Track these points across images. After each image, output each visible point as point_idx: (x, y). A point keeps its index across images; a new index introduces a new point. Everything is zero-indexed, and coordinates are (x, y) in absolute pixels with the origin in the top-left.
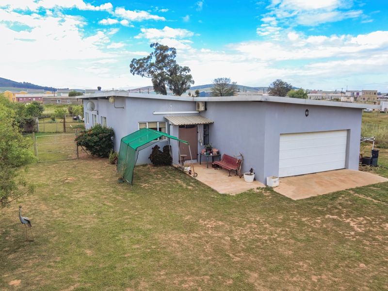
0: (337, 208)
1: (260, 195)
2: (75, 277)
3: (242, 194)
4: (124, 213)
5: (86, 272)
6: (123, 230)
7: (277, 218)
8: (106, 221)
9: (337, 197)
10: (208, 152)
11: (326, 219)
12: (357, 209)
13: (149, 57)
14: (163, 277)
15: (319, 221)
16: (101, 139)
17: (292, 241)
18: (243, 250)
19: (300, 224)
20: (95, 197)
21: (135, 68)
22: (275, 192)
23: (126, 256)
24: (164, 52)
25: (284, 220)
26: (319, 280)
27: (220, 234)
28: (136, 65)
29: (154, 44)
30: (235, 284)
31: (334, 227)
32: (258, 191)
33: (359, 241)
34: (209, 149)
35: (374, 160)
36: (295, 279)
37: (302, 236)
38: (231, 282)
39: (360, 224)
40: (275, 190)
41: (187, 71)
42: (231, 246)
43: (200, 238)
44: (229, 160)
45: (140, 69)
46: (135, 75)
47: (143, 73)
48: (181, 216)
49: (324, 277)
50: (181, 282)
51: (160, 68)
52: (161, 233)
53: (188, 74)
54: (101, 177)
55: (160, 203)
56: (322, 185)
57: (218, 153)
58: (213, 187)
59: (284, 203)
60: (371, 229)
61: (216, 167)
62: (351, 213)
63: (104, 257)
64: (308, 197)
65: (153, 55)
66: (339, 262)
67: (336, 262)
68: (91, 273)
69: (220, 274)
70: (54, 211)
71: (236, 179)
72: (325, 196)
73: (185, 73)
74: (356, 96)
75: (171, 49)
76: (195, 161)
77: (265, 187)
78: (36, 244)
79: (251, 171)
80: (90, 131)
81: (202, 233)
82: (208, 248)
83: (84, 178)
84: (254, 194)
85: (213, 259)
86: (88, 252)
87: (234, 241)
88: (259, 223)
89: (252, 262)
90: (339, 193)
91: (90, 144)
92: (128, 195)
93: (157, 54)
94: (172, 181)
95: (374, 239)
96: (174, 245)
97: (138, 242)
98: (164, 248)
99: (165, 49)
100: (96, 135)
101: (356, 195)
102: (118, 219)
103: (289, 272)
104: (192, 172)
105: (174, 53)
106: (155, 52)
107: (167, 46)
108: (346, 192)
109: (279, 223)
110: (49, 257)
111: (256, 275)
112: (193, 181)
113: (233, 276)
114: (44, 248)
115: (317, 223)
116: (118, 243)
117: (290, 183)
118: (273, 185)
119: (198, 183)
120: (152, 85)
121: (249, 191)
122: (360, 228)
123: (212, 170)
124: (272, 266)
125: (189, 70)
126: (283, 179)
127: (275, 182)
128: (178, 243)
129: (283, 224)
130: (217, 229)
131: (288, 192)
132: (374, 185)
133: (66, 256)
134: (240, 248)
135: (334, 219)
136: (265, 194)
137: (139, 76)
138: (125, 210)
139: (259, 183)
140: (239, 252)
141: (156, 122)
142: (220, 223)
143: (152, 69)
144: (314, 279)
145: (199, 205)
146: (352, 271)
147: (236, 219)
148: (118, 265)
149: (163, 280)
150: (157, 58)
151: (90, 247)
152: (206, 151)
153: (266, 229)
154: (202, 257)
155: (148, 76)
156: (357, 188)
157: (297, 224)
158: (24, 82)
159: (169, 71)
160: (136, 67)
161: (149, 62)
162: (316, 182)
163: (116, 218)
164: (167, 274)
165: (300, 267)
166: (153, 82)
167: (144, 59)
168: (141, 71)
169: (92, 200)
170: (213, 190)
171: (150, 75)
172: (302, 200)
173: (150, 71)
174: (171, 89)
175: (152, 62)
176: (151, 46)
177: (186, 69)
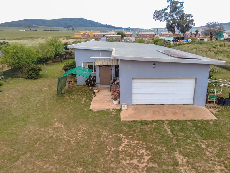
3: (100, 111)
9: (148, 124)
13: (166, 9)
21: (156, 16)
24: (176, 5)
28: (156, 14)
32: (113, 109)
34: (115, 80)
35: (227, 100)
41: (190, 17)
45: (159, 17)
46: (157, 20)
47: (161, 19)
51: (172, 16)
53: (191, 19)
64: (132, 120)
65: (169, 8)
72: (142, 121)
75: (180, 3)
77: (119, 109)
84: (107, 112)
90: (156, 121)
93: (171, 7)
99: (177, 3)
101: (165, 125)
105: (182, 5)
106: (170, 5)
107: (178, 1)
108: (162, 122)
117: (135, 109)
120: (166, 27)
125: (192, 16)
127: (124, 107)
131: (126, 114)
136: (112, 113)
137: (159, 21)
139: (120, 105)
141: (93, 62)
143: (167, 17)
150: (171, 9)
155: (165, 21)
156: (176, 121)
158: (107, 24)
159: (179, 17)
161: (165, 12)
162: (154, 111)
166: (166, 25)
167: (163, 10)
168: (160, 18)
170: (90, 106)
171: (166, 20)
173: (165, 18)
174: (178, 29)
175: (167, 12)
176: (168, 2)
177: (190, 16)
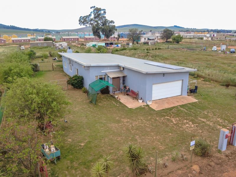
0: (170, 114)
1: (144, 108)
2: (86, 138)
3: (137, 108)
4: (95, 117)
5: (89, 136)
6: (97, 123)
7: (148, 118)
8: (90, 120)
9: (172, 109)
10: (125, 89)
11: (165, 118)
12: (177, 115)
13: (90, 15)
14: (112, 137)
15: (162, 119)
16: (78, 82)
17: (151, 126)
18: (135, 129)
19: (156, 120)
20: (82, 110)
21: (81, 21)
22: (150, 107)
23: (100, 131)
24: (99, 12)
25: (150, 119)
26: (155, 138)
27: (128, 124)
28: (82, 20)
29: (93, 7)
30: (132, 139)
31: (167, 122)
32: (143, 106)
33: (173, 127)
34: (125, 87)
35: (195, 90)
36: (149, 138)
37: (155, 125)
38: (131, 138)
39: (176, 120)
40: (150, 106)
42: (131, 128)
43: (122, 125)
44: (133, 92)
45: (85, 23)
46: (82, 25)
47: (86, 25)
48: (115, 118)
49: (157, 137)
50: (117, 139)
51: (97, 21)
52: (109, 124)
53: (113, 24)
54: (82, 100)
55: (107, 112)
56: (168, 104)
57: (129, 89)
58: (126, 105)
59: (152, 112)
60: (179, 122)
61: (128, 95)
62: (175, 116)
63: (93, 132)
64: (161, 109)
65: (92, 13)
66: (164, 133)
67: (163, 133)
68: (91, 137)
69: (128, 136)
70: (70, 116)
71: (135, 100)
72: (167, 109)
73: (111, 24)
74: (212, 37)
75: (103, 10)
76: (119, 92)
77: (146, 105)
78: (70, 128)
79: (141, 98)
80: (73, 78)
81: (122, 124)
82: (124, 129)
83: (75, 101)
84: (141, 108)
85: (126, 132)
86: (88, 130)
87: (132, 126)
88: (142, 120)
89: (137, 133)
90: (174, 107)
91: (74, 84)
92: (95, 108)
93: (94, 13)
94: (110, 102)
95: (178, 126)
96: (114, 128)
97: (102, 127)
98: (111, 129)
99: (100, 10)
100: (76, 80)
101: (180, 108)
102: (94, 119)
103: (148, 136)
104: (118, 98)
105: (105, 12)
106: (93, 11)
107: (100, 8)
108: (177, 107)
109: (148, 120)
110: (76, 133)
111: (138, 137)
112: (118, 102)
113: (131, 137)
114: (73, 130)
115: (161, 120)
116: (96, 127)
117: (156, 103)
118: (149, 104)
119: (120, 103)
121: (140, 107)
122: (175, 122)
123: (126, 97)
124: (143, 134)
125: (114, 23)
126: (154, 101)
127: (150, 103)
128: (115, 127)
129: (150, 120)
130: (127, 122)
131: (154, 107)
132: (189, 104)
133: (81, 132)
134: (134, 129)
135: (168, 119)
136: (146, 108)
138: (95, 115)
139: (144, 103)
140: (134, 130)
141: (102, 75)
142: (129, 120)
143: (92, 22)
144: (154, 138)
145: (121, 113)
146: (166, 136)
147: (134, 119)
148: (98, 134)
149: (112, 138)
150: (95, 15)
151: (88, 129)
152: (124, 88)
153: (144, 122)
154: (123, 131)
156: (182, 105)
157: (155, 120)
159: (102, 23)
160: (83, 21)
161: (90, 18)
162: (167, 102)
163: (93, 118)
164: (112, 136)
165: (151, 134)
167: (87, 16)
169: (82, 111)
170: (126, 106)
171: (91, 26)
172: (159, 110)
173: (90, 23)
174: (103, 34)
175: (92, 18)
176: (91, 8)
177: (112, 22)
